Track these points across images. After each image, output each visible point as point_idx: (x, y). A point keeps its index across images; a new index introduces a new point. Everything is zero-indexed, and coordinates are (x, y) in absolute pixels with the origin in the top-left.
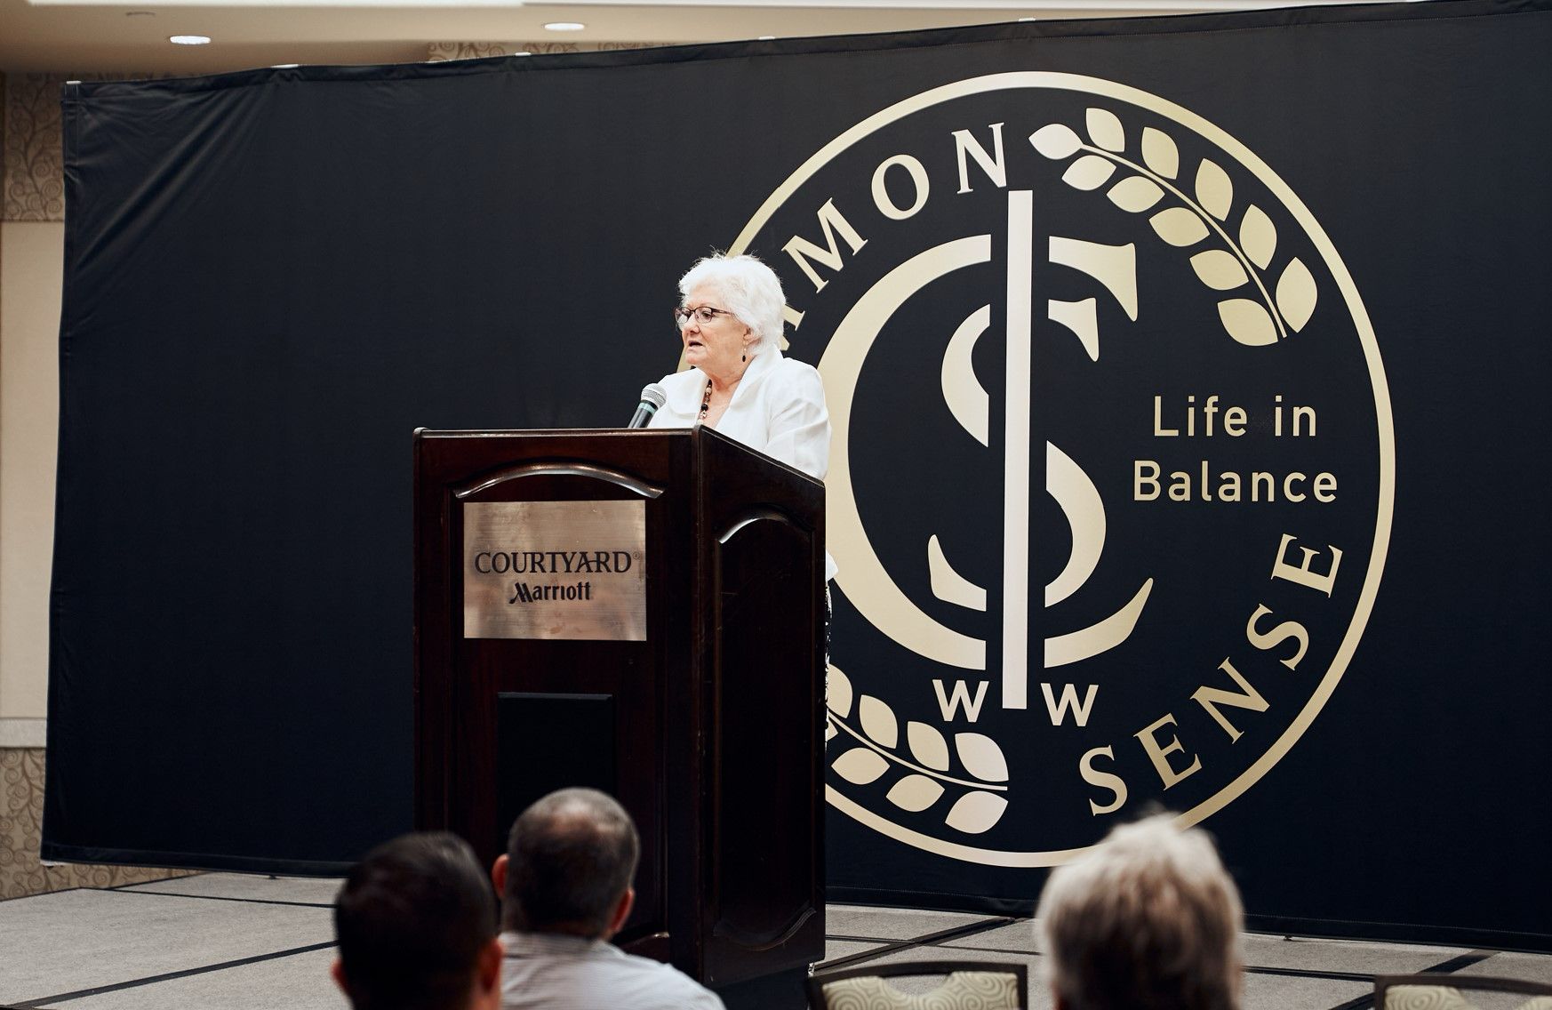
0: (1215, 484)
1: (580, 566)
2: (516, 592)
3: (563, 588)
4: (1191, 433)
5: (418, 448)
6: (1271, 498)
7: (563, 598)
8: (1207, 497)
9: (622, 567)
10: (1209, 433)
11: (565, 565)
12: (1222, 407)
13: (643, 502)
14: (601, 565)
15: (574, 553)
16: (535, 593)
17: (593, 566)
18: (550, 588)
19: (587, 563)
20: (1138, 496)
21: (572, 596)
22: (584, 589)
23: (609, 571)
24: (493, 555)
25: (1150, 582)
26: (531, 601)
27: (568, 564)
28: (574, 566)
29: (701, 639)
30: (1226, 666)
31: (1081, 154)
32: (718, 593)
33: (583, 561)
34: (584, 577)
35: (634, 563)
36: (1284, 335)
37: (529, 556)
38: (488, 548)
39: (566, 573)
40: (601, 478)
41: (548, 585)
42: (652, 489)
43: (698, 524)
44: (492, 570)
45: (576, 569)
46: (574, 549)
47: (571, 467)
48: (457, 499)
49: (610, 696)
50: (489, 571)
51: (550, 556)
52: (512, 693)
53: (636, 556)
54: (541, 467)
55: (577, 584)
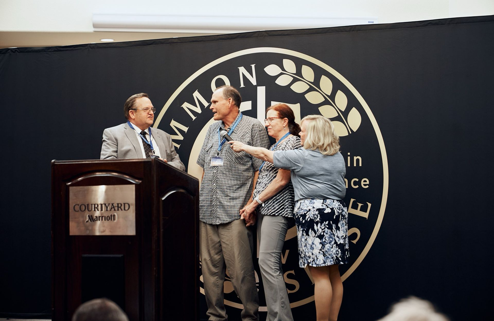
1: (111, 208)
2: (88, 218)
3: (105, 217)
5: (53, 168)
7: (105, 220)
9: (126, 208)
13: (134, 186)
14: (119, 208)
15: (109, 204)
16: (95, 218)
17: (116, 208)
18: (100, 217)
19: (114, 207)
21: (108, 219)
22: (113, 217)
23: (122, 210)
24: (80, 205)
26: (93, 221)
27: (107, 208)
29: (155, 234)
31: (281, 74)
32: (161, 218)
33: (112, 207)
34: (113, 212)
35: (131, 207)
37: (93, 205)
38: (78, 203)
39: (107, 211)
40: (119, 177)
41: (100, 216)
42: (137, 181)
43: (154, 193)
44: (80, 210)
45: (110, 209)
46: (109, 203)
47: (108, 173)
48: (67, 185)
49: (122, 255)
50: (78, 211)
51: (100, 205)
52: (87, 255)
53: (132, 204)
54: (98, 173)
55: (110, 215)
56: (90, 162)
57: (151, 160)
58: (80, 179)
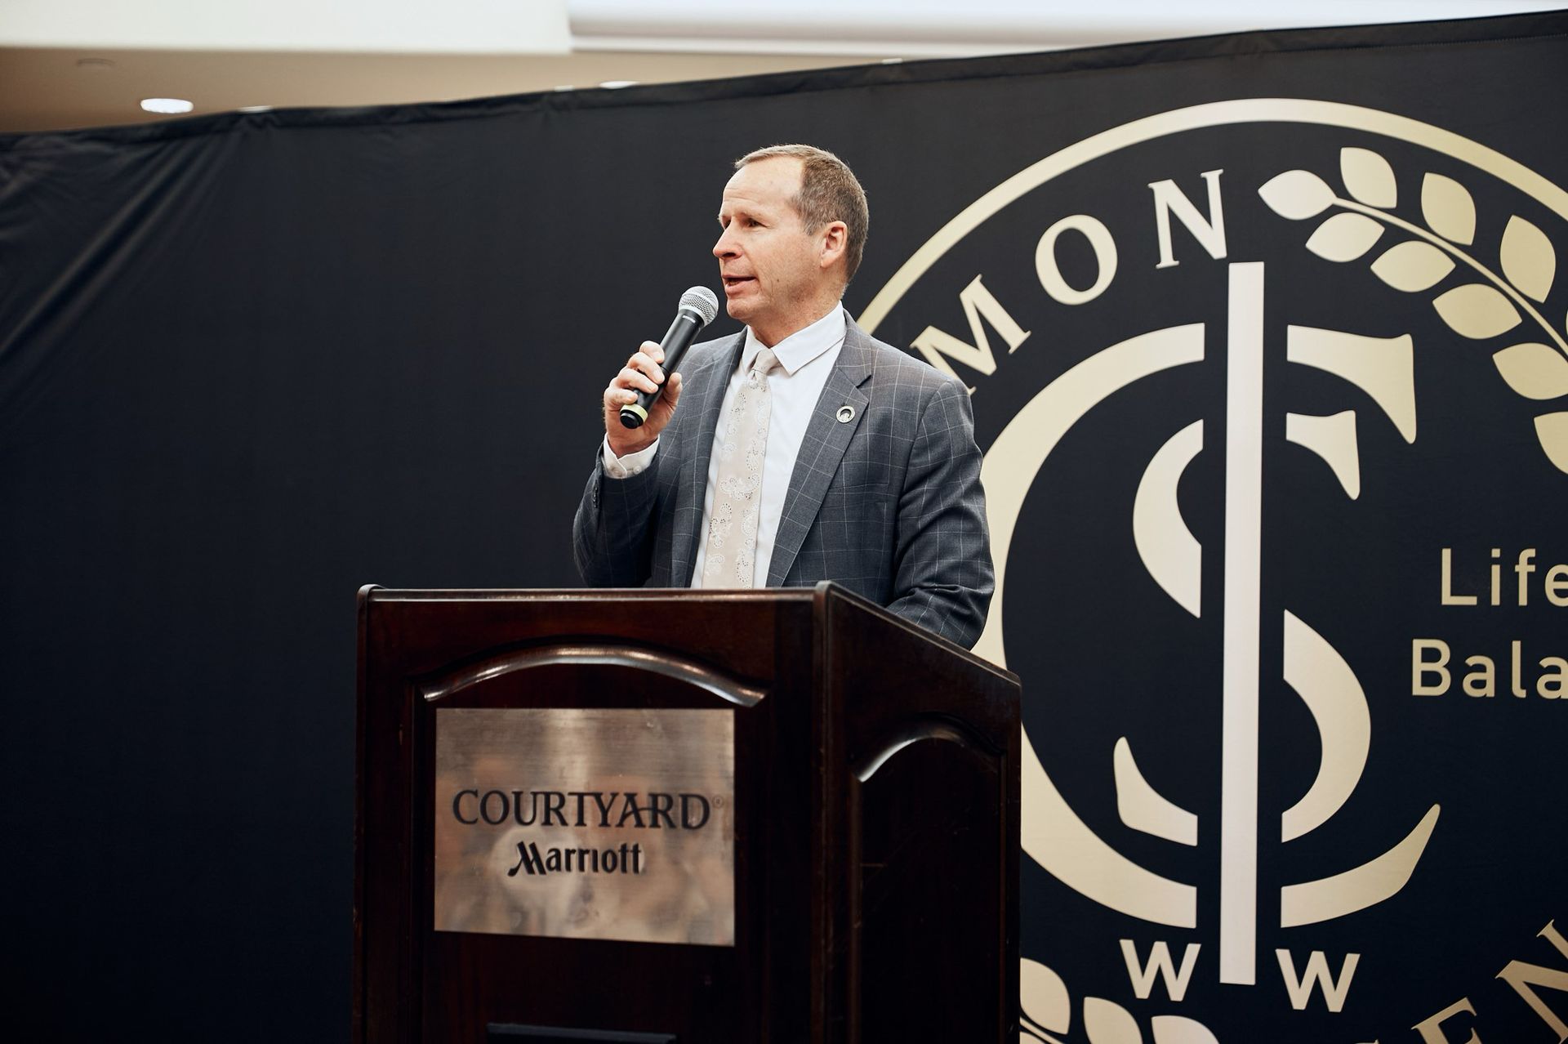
0: (1531, 674)
1: (625, 816)
2: (520, 857)
3: (595, 852)
4: (1496, 600)
5: (365, 617)
7: (595, 869)
8: (1519, 692)
9: (694, 820)
10: (1523, 600)
11: (600, 814)
12: (1542, 565)
13: (730, 713)
14: (660, 817)
15: (615, 796)
16: (549, 860)
17: (646, 816)
18: (574, 851)
19: (636, 811)
20: (1418, 689)
21: (609, 865)
23: (671, 825)
24: (481, 795)
25: (1434, 812)
26: (542, 871)
27: (605, 812)
28: (614, 815)
29: (826, 947)
30: (1550, 932)
31: (1334, 211)
32: (855, 864)
33: (630, 808)
34: (630, 834)
35: (716, 815)
37: (541, 799)
38: (475, 784)
39: (603, 828)
40: (661, 671)
41: (571, 848)
42: (748, 693)
43: (823, 751)
44: (480, 817)
45: (618, 821)
46: (615, 791)
47: (612, 653)
48: (425, 701)
49: (672, 1037)
50: (475, 822)
51: (575, 798)
52: (511, 1025)
53: (718, 802)
54: (564, 652)
55: (619, 847)
56: (532, 599)
57: (810, 597)
58: (492, 672)
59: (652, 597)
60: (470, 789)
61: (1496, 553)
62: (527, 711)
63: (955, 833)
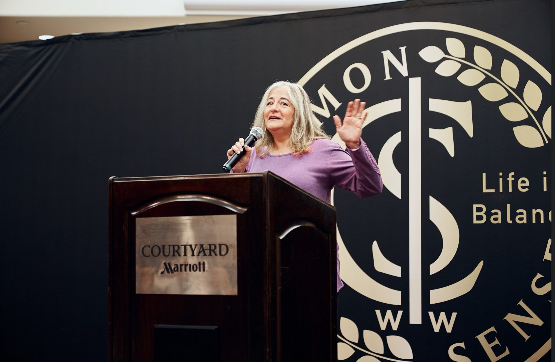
0: (514, 215)
1: (200, 252)
2: (164, 268)
3: (190, 265)
4: (501, 190)
5: (111, 188)
6: (542, 221)
7: (190, 271)
8: (510, 221)
9: (223, 253)
10: (510, 190)
11: (191, 252)
12: (516, 178)
13: (235, 216)
14: (212, 252)
15: (196, 245)
16: (174, 268)
17: (207, 252)
18: (183, 265)
19: (204, 250)
20: (475, 221)
21: (195, 269)
22: (202, 266)
23: (216, 255)
24: (151, 247)
25: (482, 263)
26: (172, 272)
27: (193, 251)
29: (269, 294)
30: (521, 303)
31: (444, 59)
32: (278, 267)
33: (201, 250)
34: (202, 259)
35: (230, 250)
36: (547, 142)
37: (172, 247)
38: (149, 243)
39: (192, 257)
40: (212, 202)
42: (240, 208)
43: (267, 228)
44: (151, 254)
45: (197, 254)
47: (195, 196)
48: (132, 215)
49: (217, 327)
51: (183, 247)
52: (162, 325)
53: (231, 246)
54: (179, 197)
55: (198, 263)
56: (168, 179)
58: (155, 205)
59: (209, 177)
60: (148, 245)
61: (501, 174)
62: (166, 218)
63: (314, 259)
